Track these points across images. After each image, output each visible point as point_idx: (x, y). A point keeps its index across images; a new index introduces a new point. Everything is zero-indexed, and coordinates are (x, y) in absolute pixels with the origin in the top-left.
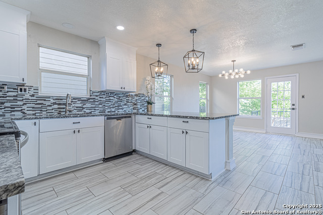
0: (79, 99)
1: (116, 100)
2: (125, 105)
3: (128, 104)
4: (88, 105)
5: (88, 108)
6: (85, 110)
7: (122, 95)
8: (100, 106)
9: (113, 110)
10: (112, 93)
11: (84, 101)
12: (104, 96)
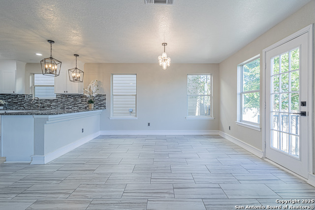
0: (49, 100)
1: (73, 100)
2: (80, 103)
3: (83, 103)
4: (54, 104)
5: (53, 106)
6: (52, 107)
7: (78, 97)
8: (61, 104)
9: (70, 107)
10: (69, 95)
11: (51, 101)
12: (64, 98)
